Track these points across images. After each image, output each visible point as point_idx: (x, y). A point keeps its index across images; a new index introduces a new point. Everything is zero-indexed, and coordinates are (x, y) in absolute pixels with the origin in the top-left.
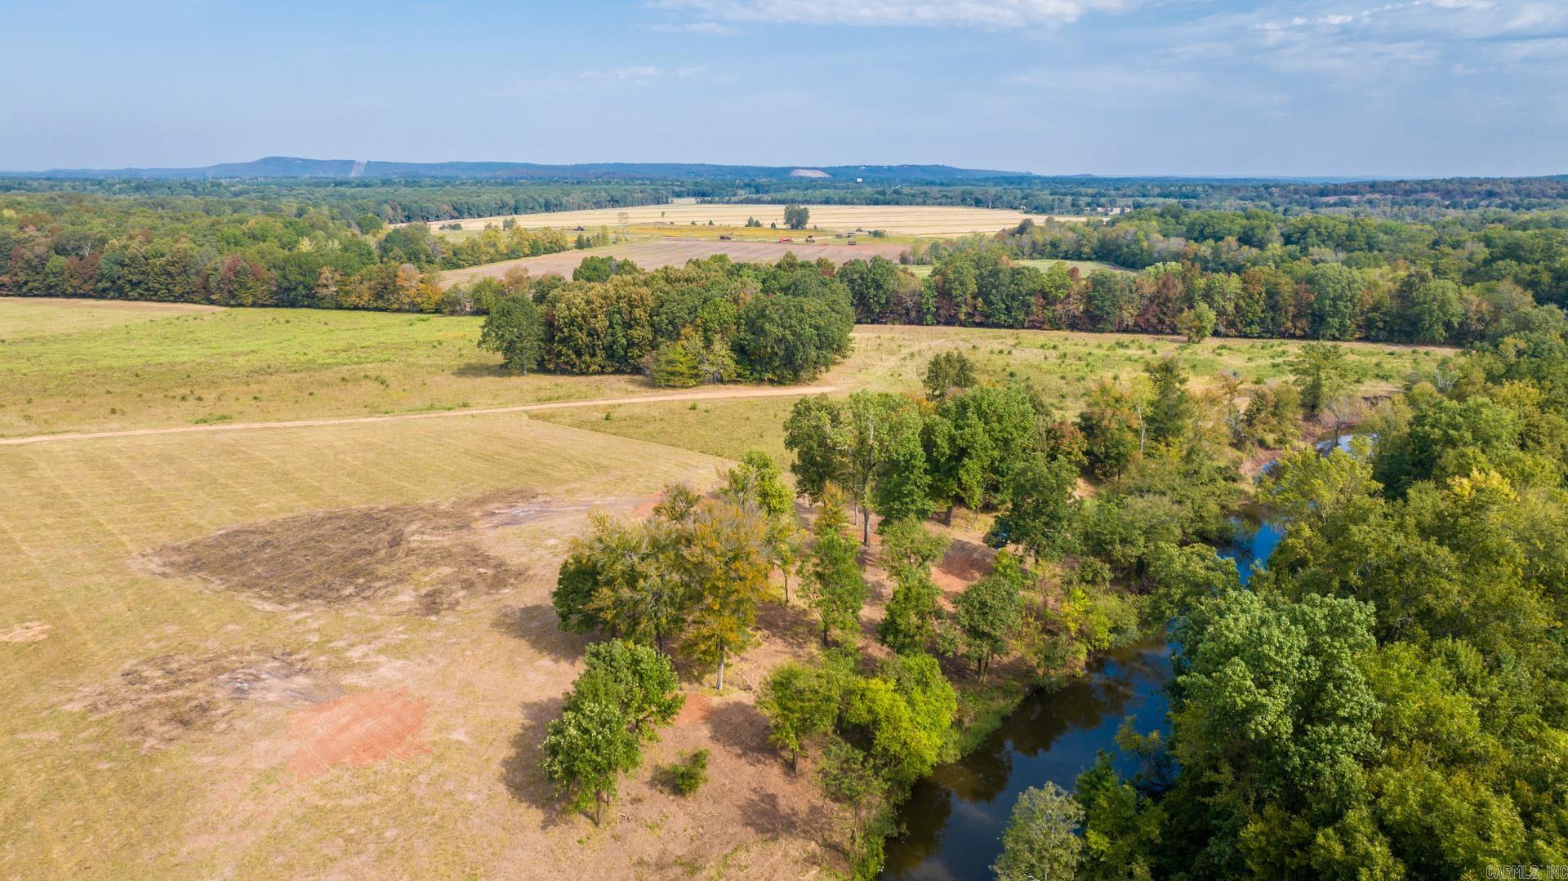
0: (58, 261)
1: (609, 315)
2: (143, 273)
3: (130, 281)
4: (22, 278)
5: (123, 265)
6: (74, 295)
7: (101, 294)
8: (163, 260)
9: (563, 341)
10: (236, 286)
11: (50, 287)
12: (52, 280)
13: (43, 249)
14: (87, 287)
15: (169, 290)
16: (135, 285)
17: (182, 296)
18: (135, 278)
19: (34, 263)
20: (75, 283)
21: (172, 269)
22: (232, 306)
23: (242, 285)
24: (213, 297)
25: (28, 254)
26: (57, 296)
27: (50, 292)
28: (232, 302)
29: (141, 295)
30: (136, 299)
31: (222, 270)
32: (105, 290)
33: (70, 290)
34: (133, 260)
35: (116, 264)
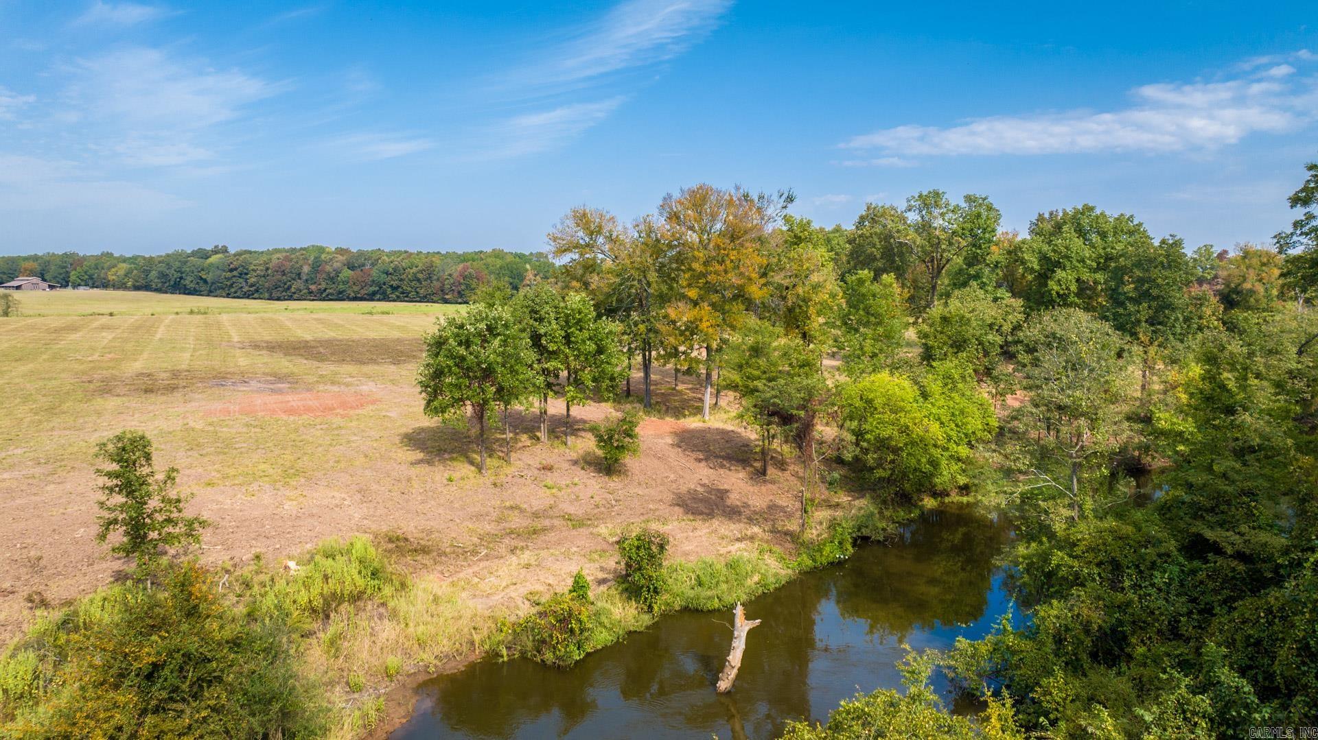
0: (347, 273)
2: (401, 280)
3: (391, 286)
4: (323, 286)
5: (387, 273)
6: (355, 299)
7: (371, 297)
8: (415, 270)
10: (463, 287)
11: (340, 293)
12: (341, 287)
13: (339, 264)
14: (363, 292)
15: (417, 293)
16: (394, 288)
17: (426, 297)
18: (395, 283)
19: (332, 275)
20: (356, 288)
21: (420, 276)
22: (460, 303)
23: (468, 286)
24: (447, 297)
25: (328, 268)
26: (344, 300)
27: (340, 296)
28: (460, 300)
29: (398, 297)
30: (394, 301)
31: (455, 275)
32: (374, 293)
33: (353, 295)
34: (395, 270)
35: (384, 273)
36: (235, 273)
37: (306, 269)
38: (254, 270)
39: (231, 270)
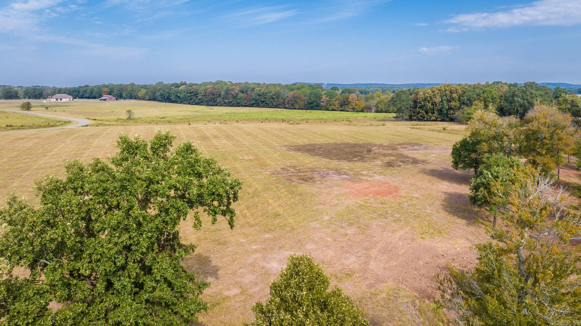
0: (241, 95)
1: (441, 96)
2: (265, 98)
3: (261, 101)
4: (231, 100)
5: (259, 95)
6: (244, 106)
7: (252, 105)
8: (272, 94)
9: (420, 107)
10: (294, 102)
11: (238, 103)
12: (239, 101)
13: (237, 91)
14: (248, 103)
15: (272, 104)
16: (262, 102)
17: (276, 106)
18: (263, 100)
19: (234, 96)
20: (245, 102)
21: (274, 97)
22: (292, 109)
23: (296, 101)
24: (286, 106)
25: (233, 93)
26: (240, 106)
27: (238, 105)
28: (292, 108)
29: (264, 105)
30: (262, 107)
31: (289, 97)
32: (253, 104)
33: (244, 104)
34: (263, 94)
35: (258, 95)
36: (192, 94)
37: (223, 93)
38: (201, 93)
39: (191, 93)
